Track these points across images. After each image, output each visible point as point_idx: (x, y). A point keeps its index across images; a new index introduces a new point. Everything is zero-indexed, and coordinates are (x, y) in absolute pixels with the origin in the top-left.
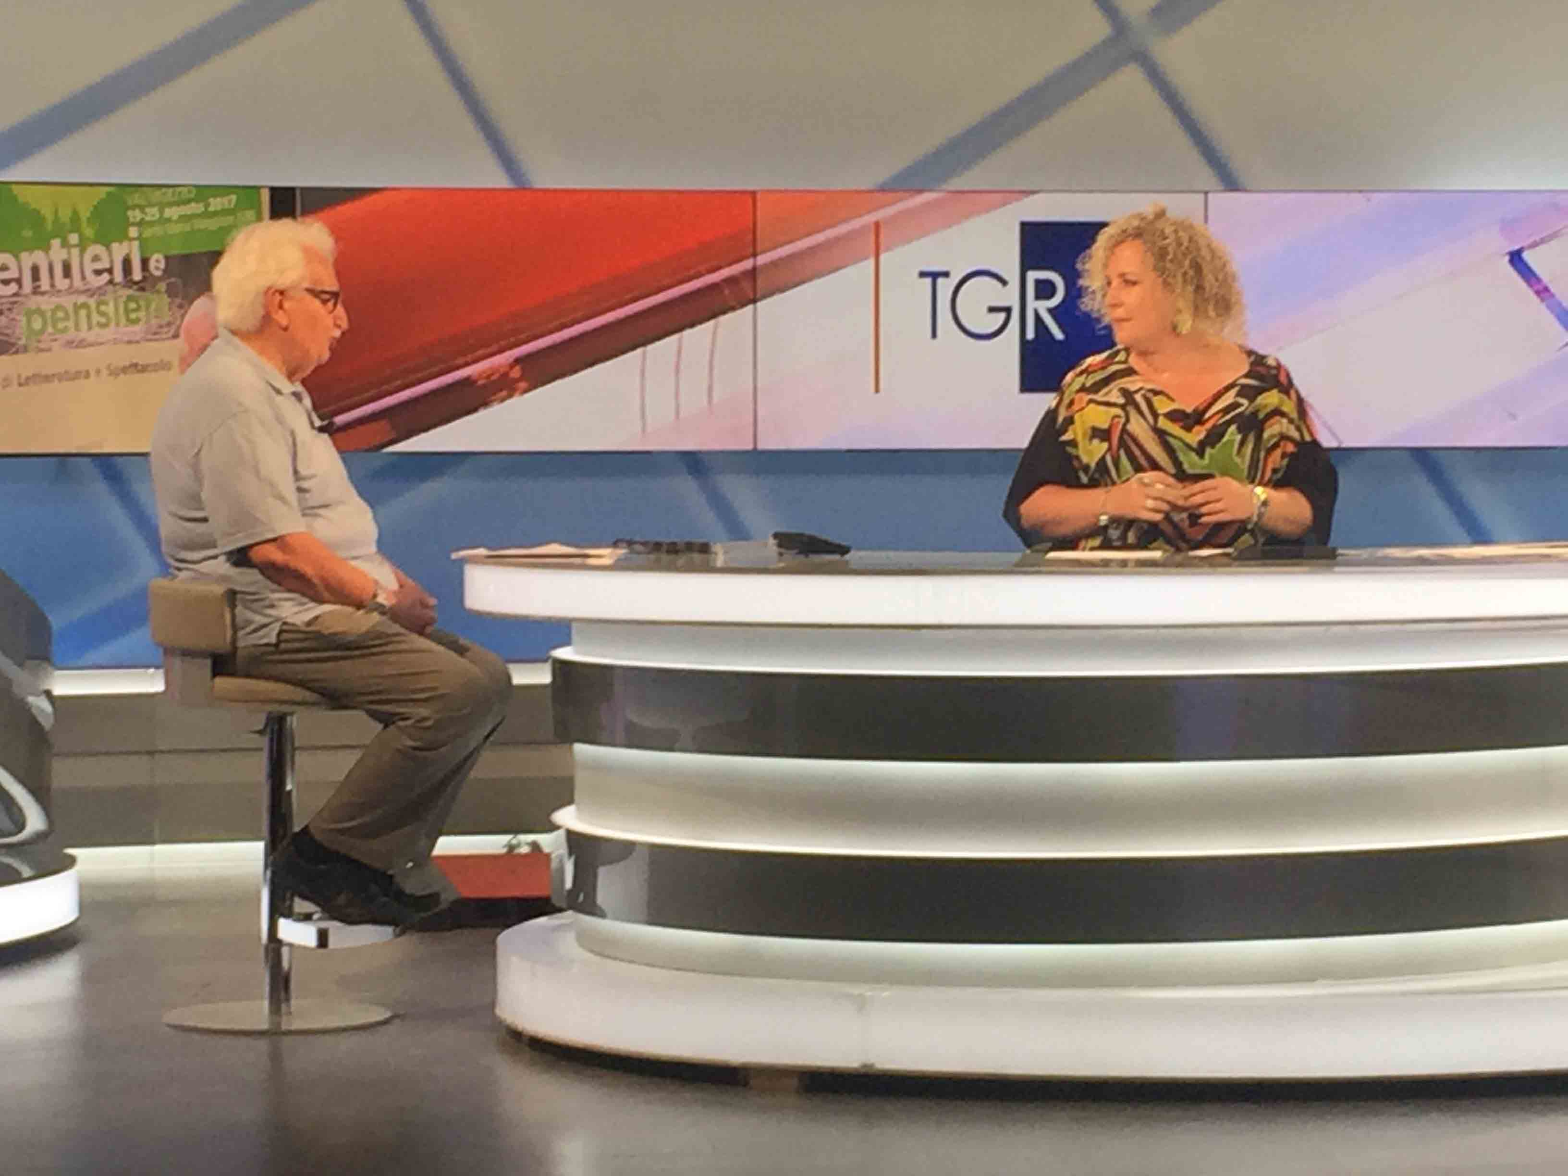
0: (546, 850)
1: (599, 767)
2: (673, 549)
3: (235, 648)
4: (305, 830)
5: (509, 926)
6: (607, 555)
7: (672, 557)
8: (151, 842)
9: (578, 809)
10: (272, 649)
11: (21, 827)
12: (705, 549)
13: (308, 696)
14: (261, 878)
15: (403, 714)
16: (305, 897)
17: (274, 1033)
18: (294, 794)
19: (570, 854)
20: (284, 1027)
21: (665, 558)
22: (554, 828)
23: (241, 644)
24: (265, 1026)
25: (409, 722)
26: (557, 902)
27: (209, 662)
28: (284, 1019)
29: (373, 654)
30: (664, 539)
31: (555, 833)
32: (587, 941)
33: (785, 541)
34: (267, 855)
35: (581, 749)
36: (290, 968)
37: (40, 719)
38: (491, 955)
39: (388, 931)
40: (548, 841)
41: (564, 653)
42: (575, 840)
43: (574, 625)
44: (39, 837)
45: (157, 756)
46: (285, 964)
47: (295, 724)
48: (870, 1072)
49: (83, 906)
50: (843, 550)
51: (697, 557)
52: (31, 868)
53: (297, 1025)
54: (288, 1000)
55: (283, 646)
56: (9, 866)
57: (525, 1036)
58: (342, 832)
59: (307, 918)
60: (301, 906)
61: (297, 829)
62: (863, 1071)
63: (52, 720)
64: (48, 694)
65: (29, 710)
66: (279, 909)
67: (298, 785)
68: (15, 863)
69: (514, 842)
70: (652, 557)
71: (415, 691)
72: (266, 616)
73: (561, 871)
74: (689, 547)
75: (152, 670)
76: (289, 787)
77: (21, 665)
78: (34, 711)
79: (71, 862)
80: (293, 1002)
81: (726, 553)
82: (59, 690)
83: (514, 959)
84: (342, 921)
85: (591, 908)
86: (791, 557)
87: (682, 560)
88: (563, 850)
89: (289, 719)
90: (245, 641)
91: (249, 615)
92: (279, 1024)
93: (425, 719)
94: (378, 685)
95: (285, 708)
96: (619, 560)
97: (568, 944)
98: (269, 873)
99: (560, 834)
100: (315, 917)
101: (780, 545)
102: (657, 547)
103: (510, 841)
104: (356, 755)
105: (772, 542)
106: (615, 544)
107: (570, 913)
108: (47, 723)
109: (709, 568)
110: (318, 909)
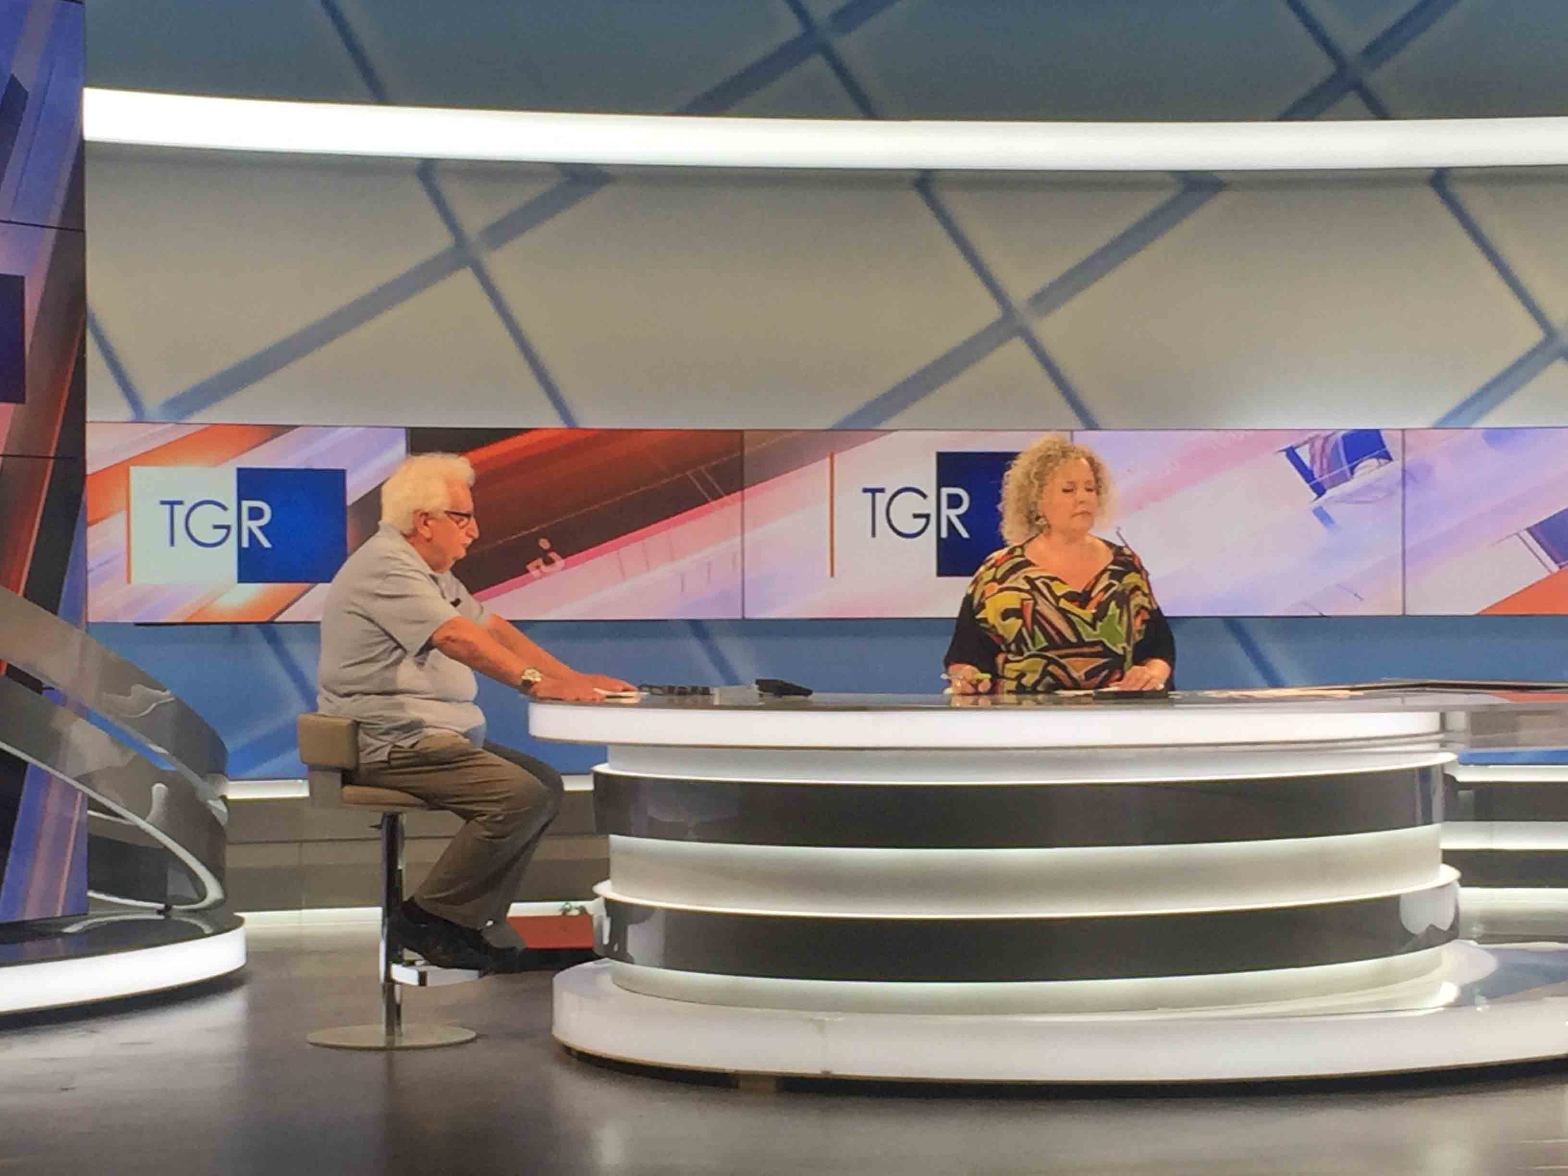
0: (590, 912)
1: (628, 852)
2: (682, 692)
3: (358, 764)
4: (412, 899)
5: (562, 969)
6: (635, 696)
7: (682, 697)
8: (300, 908)
9: (613, 883)
10: (385, 765)
11: (203, 896)
12: (706, 692)
13: (411, 799)
14: (380, 933)
15: (481, 811)
16: (411, 949)
17: (389, 1049)
18: (404, 871)
19: (608, 915)
20: (397, 1044)
21: (676, 698)
22: (596, 896)
23: (362, 761)
24: (382, 1044)
25: (485, 818)
26: (597, 951)
27: (339, 775)
28: (397, 1039)
29: (459, 768)
30: (677, 684)
31: (596, 900)
32: (622, 981)
33: (765, 686)
34: (384, 916)
35: (615, 839)
36: (401, 1000)
37: (218, 817)
38: (549, 990)
39: (474, 973)
40: (590, 906)
41: (602, 768)
42: (610, 905)
43: (610, 748)
44: (217, 904)
45: (305, 845)
46: (398, 999)
47: (404, 822)
48: (829, 1076)
49: (248, 955)
50: (808, 693)
51: (699, 698)
52: (211, 926)
53: (405, 1043)
54: (399, 1024)
55: (393, 763)
56: (195, 926)
57: (575, 1050)
58: (438, 900)
59: (411, 964)
60: (408, 955)
61: (406, 898)
62: (824, 1076)
63: (226, 819)
64: (224, 798)
65: (210, 811)
66: (393, 957)
67: (408, 865)
68: (199, 924)
69: (567, 906)
70: (666, 698)
71: (487, 795)
72: (381, 740)
73: (601, 927)
74: (694, 690)
75: (300, 781)
76: (400, 867)
77: (202, 777)
78: (214, 812)
79: (240, 922)
80: (403, 1026)
81: (721, 695)
82: (231, 796)
83: (565, 994)
84: (439, 966)
85: (623, 956)
86: (769, 697)
87: (688, 700)
88: (604, 913)
89: (400, 817)
90: (364, 759)
91: (369, 740)
92: (393, 1042)
93: (496, 816)
94: (460, 790)
95: (398, 809)
96: (642, 699)
97: (606, 982)
98: (385, 930)
99: (599, 902)
100: (418, 963)
101: (760, 689)
102: (671, 690)
103: (564, 906)
104: (447, 843)
105: (756, 687)
106: (640, 689)
107: (607, 959)
108: (223, 820)
109: (710, 707)
110: (419, 957)
